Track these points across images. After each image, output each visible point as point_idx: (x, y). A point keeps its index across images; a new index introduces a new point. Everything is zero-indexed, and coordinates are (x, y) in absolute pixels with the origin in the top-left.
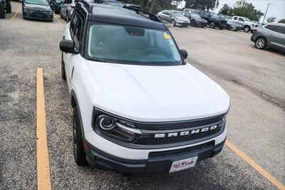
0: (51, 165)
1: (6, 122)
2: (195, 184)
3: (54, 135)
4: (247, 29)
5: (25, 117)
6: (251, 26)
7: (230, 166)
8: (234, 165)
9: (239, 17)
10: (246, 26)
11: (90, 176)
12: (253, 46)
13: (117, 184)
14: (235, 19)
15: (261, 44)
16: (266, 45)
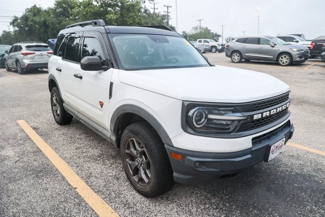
0: (115, 209)
1: (19, 182)
2: (277, 179)
3: (93, 179)
4: (214, 50)
5: (41, 171)
6: (217, 46)
7: (292, 156)
8: (295, 154)
9: (203, 40)
10: (213, 47)
11: (170, 206)
12: (230, 62)
13: (205, 204)
14: (200, 42)
15: (236, 57)
16: (242, 58)
